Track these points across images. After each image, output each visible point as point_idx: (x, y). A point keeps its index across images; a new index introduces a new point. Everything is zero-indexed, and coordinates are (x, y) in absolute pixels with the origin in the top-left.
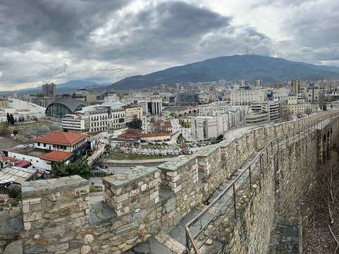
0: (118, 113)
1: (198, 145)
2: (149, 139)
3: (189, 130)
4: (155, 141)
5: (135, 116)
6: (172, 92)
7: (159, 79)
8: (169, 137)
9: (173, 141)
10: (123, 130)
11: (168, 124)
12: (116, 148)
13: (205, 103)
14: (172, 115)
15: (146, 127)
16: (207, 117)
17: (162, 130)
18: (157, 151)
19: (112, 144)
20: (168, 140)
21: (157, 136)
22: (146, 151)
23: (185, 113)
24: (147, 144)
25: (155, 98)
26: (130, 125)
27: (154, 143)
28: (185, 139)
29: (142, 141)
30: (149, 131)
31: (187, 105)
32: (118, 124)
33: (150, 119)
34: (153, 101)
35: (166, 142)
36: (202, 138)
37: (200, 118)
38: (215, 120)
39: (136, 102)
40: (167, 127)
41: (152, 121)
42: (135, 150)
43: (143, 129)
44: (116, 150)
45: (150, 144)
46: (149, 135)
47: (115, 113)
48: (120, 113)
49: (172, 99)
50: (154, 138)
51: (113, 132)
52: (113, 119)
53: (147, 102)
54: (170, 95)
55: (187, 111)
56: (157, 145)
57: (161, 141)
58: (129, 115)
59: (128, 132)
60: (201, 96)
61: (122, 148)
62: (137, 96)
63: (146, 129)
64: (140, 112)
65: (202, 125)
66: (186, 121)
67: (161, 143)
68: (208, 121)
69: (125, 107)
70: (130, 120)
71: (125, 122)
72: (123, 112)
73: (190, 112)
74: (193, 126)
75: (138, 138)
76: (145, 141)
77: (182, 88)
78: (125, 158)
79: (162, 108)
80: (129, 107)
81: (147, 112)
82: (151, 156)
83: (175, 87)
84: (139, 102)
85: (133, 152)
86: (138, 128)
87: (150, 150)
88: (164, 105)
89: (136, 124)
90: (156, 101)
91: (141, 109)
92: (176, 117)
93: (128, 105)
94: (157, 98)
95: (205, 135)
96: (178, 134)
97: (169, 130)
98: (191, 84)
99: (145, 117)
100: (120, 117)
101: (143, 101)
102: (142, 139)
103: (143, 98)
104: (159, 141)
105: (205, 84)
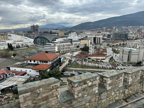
0: (76, 43)
1: (122, 65)
2: (93, 58)
3: (118, 55)
4: (96, 59)
5: (86, 45)
6: (110, 32)
7: (102, 24)
8: (104, 58)
9: (107, 60)
10: (79, 52)
11: (105, 50)
12: (75, 61)
13: (132, 40)
14: (108, 45)
15: (92, 51)
16: (132, 49)
17: (101, 53)
18: (97, 65)
19: (72, 60)
20: (104, 59)
21: (98, 56)
22: (90, 64)
23: (117, 45)
24: (91, 60)
25: (98, 35)
26: (82, 49)
27: (95, 60)
28: (114, 60)
29: (88, 59)
30: (93, 53)
31: (119, 40)
32: (76, 48)
33: (94, 47)
34: (97, 37)
35: (103, 60)
36: (126, 61)
37: (127, 49)
38: (138, 51)
39: (86, 37)
40: (104, 52)
41: (95, 48)
42: (84, 63)
43: (90, 52)
44: (74, 63)
45: (93, 60)
46: (93, 55)
47: (75, 43)
48: (77, 42)
49: (109, 36)
50: (95, 58)
51: (73, 53)
52: (73, 46)
53: (93, 37)
54: (108, 33)
55: (118, 44)
56: (97, 61)
57: (99, 59)
58: (82, 43)
59: (81, 53)
60: (129, 35)
61: (78, 62)
62: (88, 33)
63: (91, 52)
64: (88, 43)
65: (128, 53)
66: (116, 49)
67: (99, 60)
68: (132, 51)
69: (80, 40)
70: (82, 47)
71: (80, 48)
72: (79, 42)
73: (120, 44)
74: (121, 53)
75: (87, 57)
76: (90, 59)
77: (117, 29)
78: (79, 67)
79: (102, 41)
80: (82, 39)
81: (93, 43)
82: (93, 67)
83: (112, 29)
84: (88, 37)
85: (83, 64)
86: (87, 51)
87: (93, 64)
88: (103, 39)
89: (86, 49)
90: (99, 37)
91: (90, 41)
92: (110, 47)
93: (82, 38)
94: (100, 35)
95: (128, 59)
96: (111, 57)
97: (105, 53)
98: (124, 27)
99: (92, 45)
100: (77, 45)
101: (91, 36)
102: (89, 57)
103: (91, 35)
104: (98, 59)
105: (134, 28)
